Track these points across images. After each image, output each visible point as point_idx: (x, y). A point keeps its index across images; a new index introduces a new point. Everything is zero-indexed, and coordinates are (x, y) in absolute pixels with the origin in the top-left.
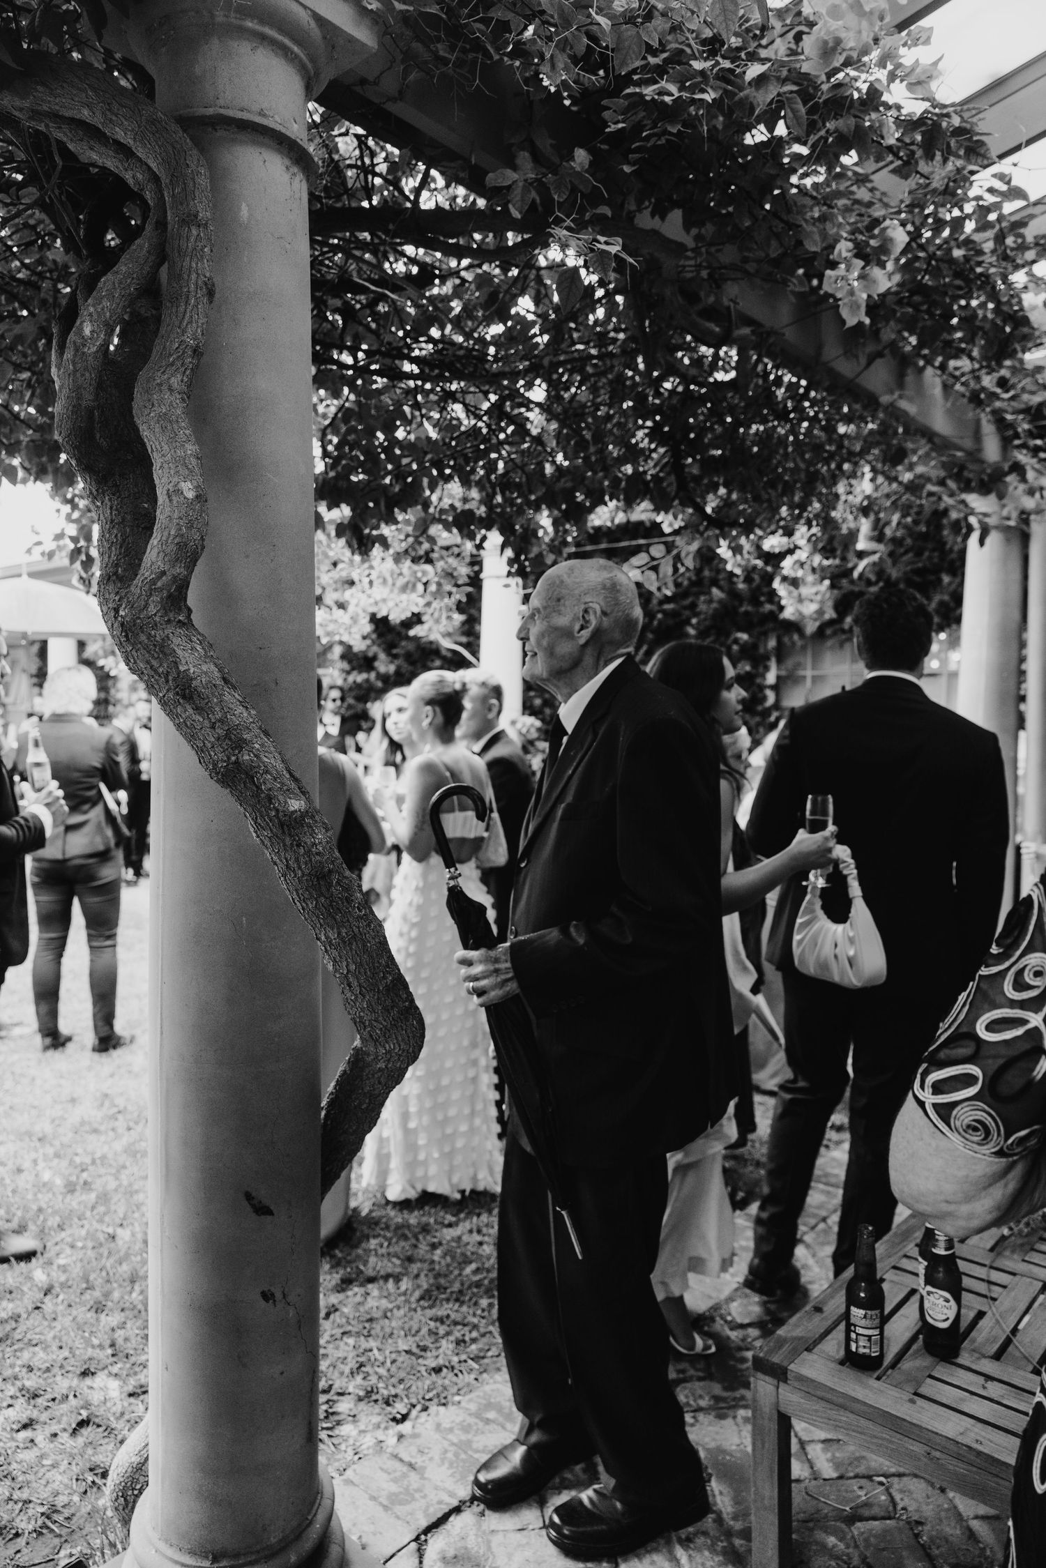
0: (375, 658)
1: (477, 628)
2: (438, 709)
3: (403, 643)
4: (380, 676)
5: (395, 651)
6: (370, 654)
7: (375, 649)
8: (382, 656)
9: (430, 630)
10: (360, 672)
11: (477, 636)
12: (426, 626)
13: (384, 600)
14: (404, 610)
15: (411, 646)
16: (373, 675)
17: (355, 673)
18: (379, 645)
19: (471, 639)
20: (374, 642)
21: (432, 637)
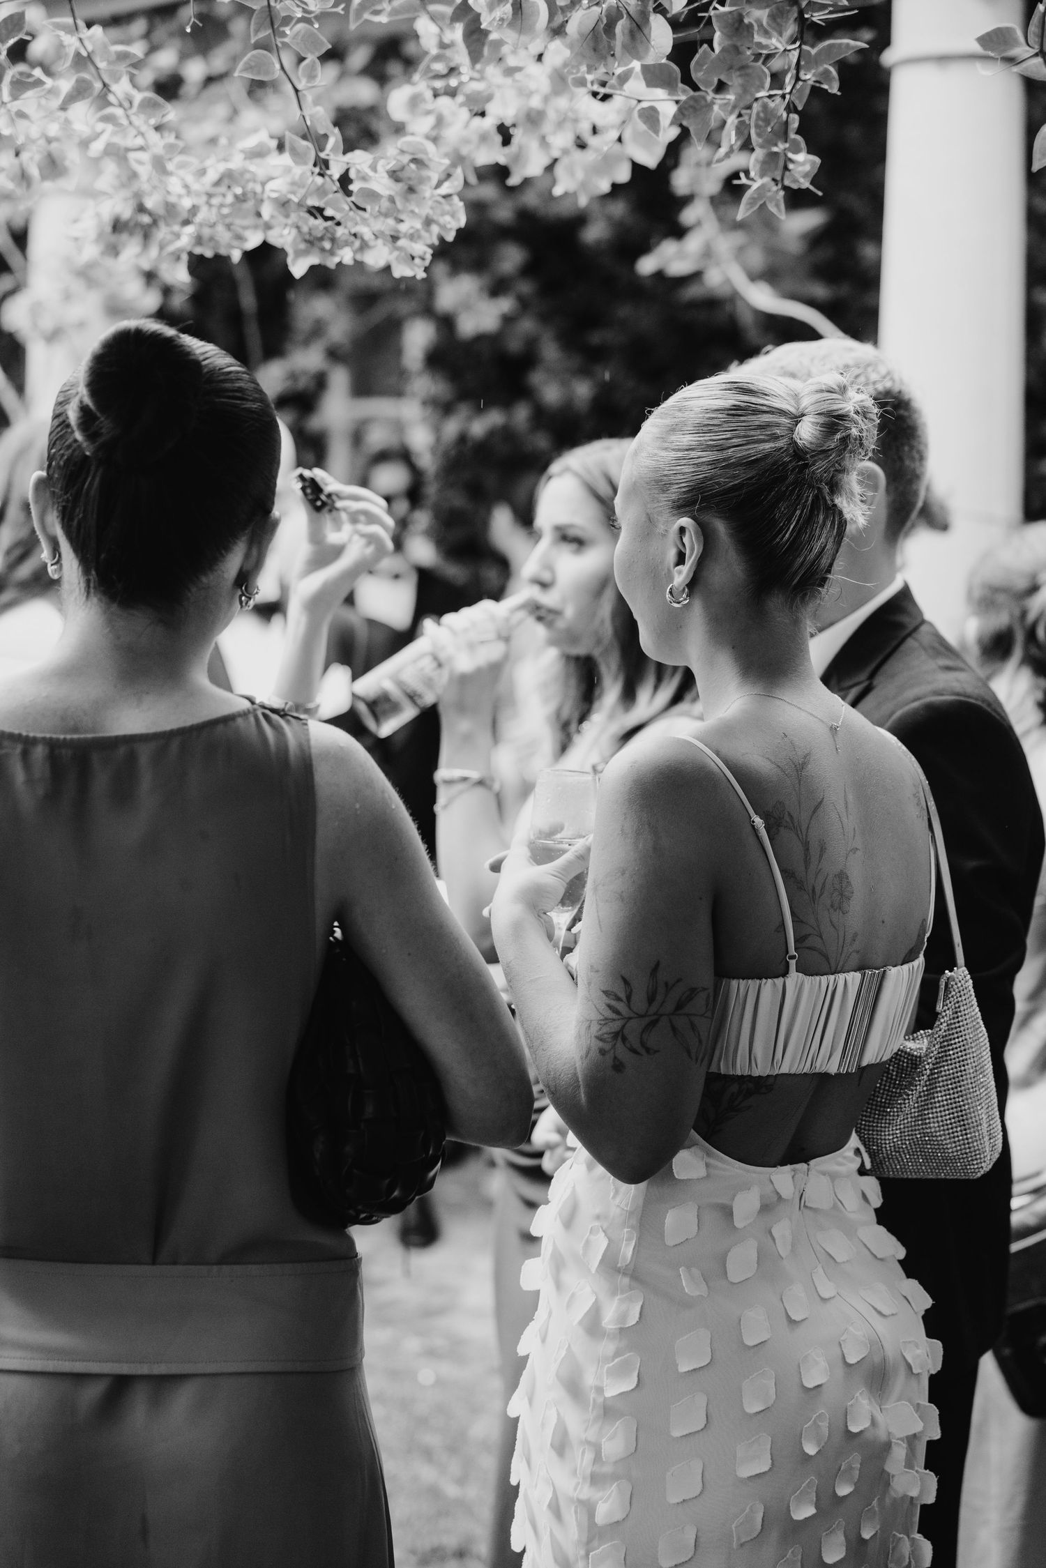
0: (528, 359)
1: (868, 251)
2: (721, 527)
3: (624, 311)
4: (541, 416)
5: (596, 338)
6: (514, 345)
7: (527, 325)
8: (550, 351)
9: (707, 253)
10: (479, 411)
11: (869, 280)
12: (693, 243)
13: (534, 119)
14: (608, 161)
15: (643, 319)
16: (522, 414)
17: (464, 410)
18: (544, 318)
19: (845, 290)
20: (524, 304)
21: (714, 279)
